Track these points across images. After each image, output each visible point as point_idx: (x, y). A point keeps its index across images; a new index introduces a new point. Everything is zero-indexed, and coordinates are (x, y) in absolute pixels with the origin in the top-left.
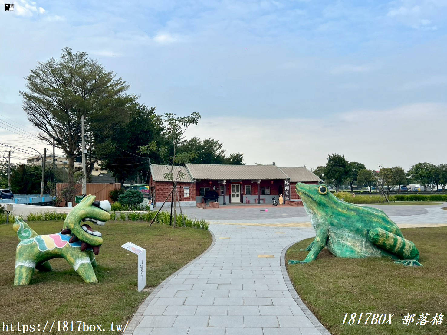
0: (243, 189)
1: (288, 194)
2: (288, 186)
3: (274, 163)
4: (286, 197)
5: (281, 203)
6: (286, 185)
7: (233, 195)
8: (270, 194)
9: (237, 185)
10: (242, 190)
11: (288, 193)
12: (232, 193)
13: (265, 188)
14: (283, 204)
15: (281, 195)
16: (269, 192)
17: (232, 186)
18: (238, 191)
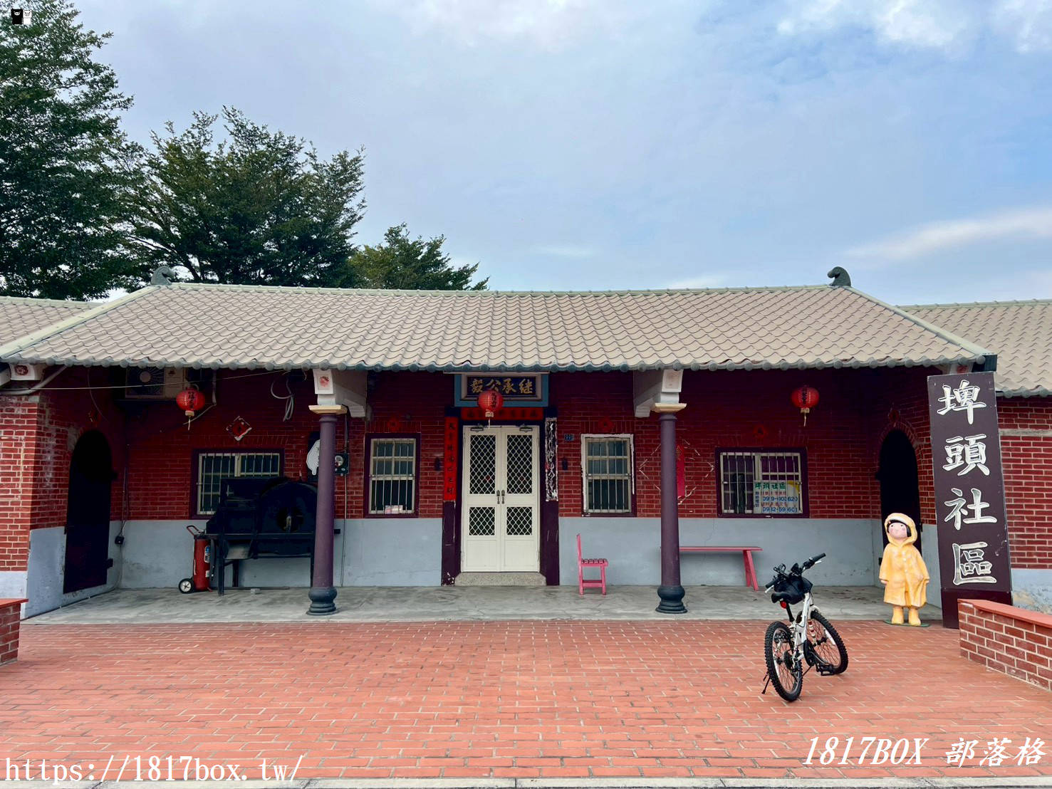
0: (565, 466)
1: (979, 519)
2: (972, 431)
3: (839, 276)
4: (957, 548)
5: (906, 610)
6: (957, 424)
7: (474, 511)
8: (806, 514)
9: (514, 430)
10: (554, 471)
11: (978, 505)
12: (471, 500)
13: (758, 464)
14: (925, 621)
15: (900, 523)
16: (793, 491)
17: (474, 439)
18: (518, 483)
